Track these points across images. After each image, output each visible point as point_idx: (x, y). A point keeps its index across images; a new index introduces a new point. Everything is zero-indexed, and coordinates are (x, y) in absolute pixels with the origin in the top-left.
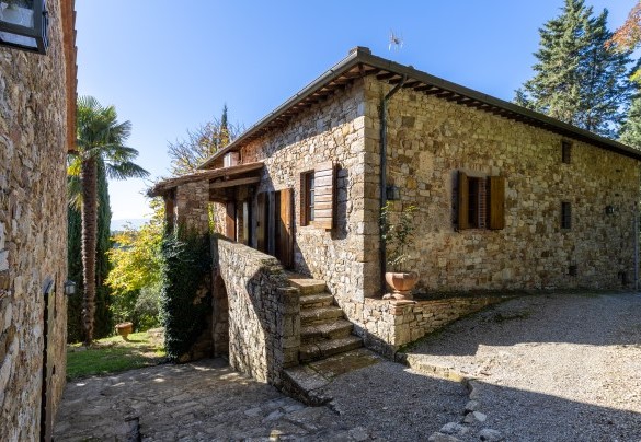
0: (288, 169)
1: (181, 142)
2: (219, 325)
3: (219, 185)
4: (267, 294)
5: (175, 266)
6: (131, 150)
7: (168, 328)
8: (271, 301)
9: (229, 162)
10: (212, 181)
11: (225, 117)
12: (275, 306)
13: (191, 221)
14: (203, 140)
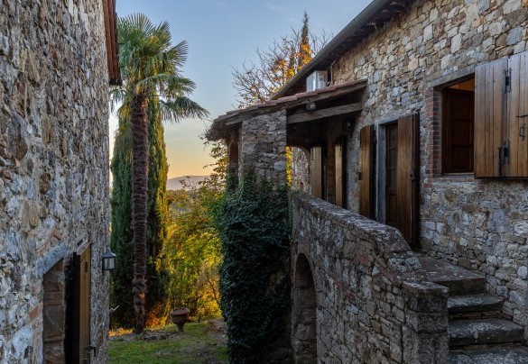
0: (410, 85)
1: (249, 68)
2: (301, 328)
3: (301, 118)
4: (384, 291)
5: (240, 237)
6: (186, 82)
7: (230, 325)
8: (392, 305)
9: (315, 83)
10: (291, 112)
11: (305, 30)
12: (400, 315)
13: (262, 172)
14: (277, 63)
